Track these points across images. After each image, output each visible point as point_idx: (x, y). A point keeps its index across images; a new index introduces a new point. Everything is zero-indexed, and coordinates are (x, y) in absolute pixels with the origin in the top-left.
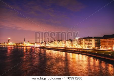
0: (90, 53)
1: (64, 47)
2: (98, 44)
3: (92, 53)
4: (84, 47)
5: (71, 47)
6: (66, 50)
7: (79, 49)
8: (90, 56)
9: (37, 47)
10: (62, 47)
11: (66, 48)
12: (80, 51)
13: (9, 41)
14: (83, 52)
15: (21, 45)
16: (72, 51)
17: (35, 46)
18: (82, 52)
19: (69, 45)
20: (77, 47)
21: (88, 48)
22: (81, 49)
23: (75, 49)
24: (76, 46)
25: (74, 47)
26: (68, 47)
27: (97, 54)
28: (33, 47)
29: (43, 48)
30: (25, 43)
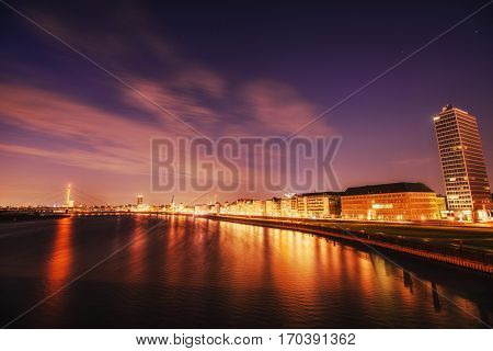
0: (320, 228)
1: (260, 214)
2: (336, 208)
3: (325, 229)
4: (306, 216)
5: (277, 215)
6: (266, 223)
7: (295, 219)
8: (319, 235)
9: (200, 216)
10: (256, 214)
11: (266, 218)
12: (297, 225)
13: (140, 201)
14: (305, 226)
15: (164, 210)
16: (278, 223)
17: (196, 213)
18: (301, 225)
19: (271, 211)
20: (289, 215)
21: (314, 218)
22: (300, 220)
23: (285, 219)
24: (288, 212)
25: (283, 216)
26: (270, 215)
27: (334, 231)
28: (191, 215)
29: (214, 217)
30: (173, 205)
